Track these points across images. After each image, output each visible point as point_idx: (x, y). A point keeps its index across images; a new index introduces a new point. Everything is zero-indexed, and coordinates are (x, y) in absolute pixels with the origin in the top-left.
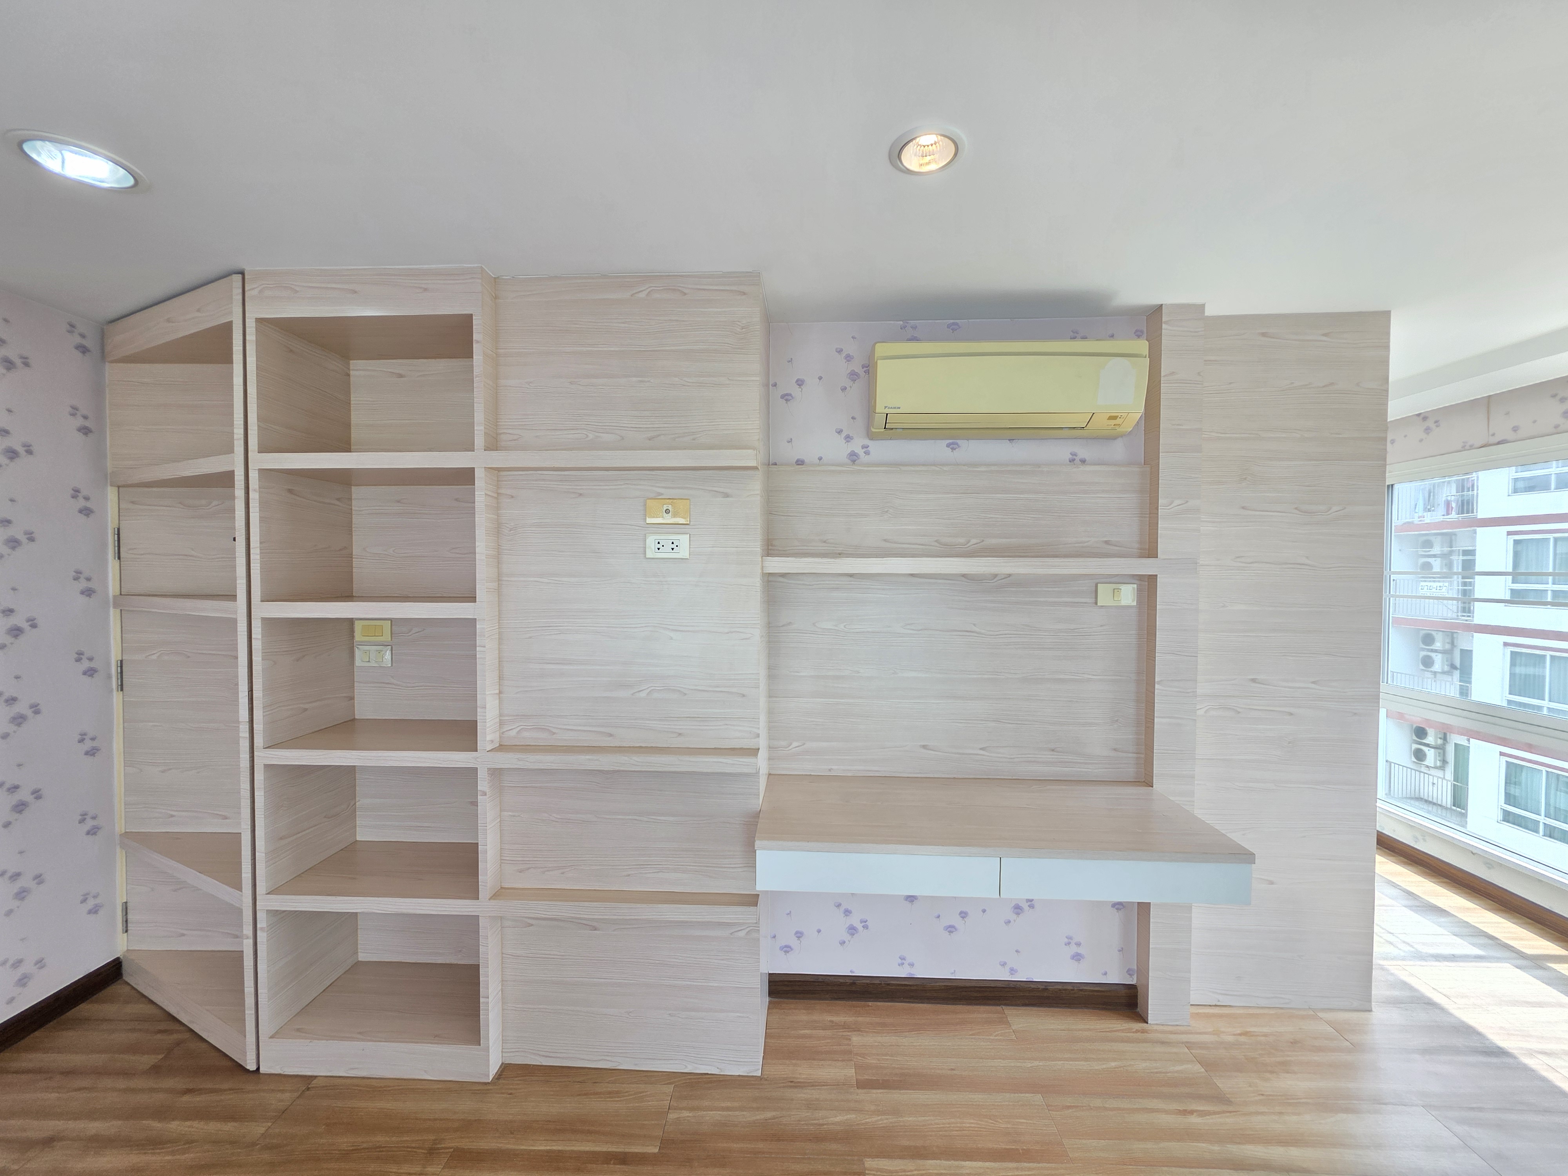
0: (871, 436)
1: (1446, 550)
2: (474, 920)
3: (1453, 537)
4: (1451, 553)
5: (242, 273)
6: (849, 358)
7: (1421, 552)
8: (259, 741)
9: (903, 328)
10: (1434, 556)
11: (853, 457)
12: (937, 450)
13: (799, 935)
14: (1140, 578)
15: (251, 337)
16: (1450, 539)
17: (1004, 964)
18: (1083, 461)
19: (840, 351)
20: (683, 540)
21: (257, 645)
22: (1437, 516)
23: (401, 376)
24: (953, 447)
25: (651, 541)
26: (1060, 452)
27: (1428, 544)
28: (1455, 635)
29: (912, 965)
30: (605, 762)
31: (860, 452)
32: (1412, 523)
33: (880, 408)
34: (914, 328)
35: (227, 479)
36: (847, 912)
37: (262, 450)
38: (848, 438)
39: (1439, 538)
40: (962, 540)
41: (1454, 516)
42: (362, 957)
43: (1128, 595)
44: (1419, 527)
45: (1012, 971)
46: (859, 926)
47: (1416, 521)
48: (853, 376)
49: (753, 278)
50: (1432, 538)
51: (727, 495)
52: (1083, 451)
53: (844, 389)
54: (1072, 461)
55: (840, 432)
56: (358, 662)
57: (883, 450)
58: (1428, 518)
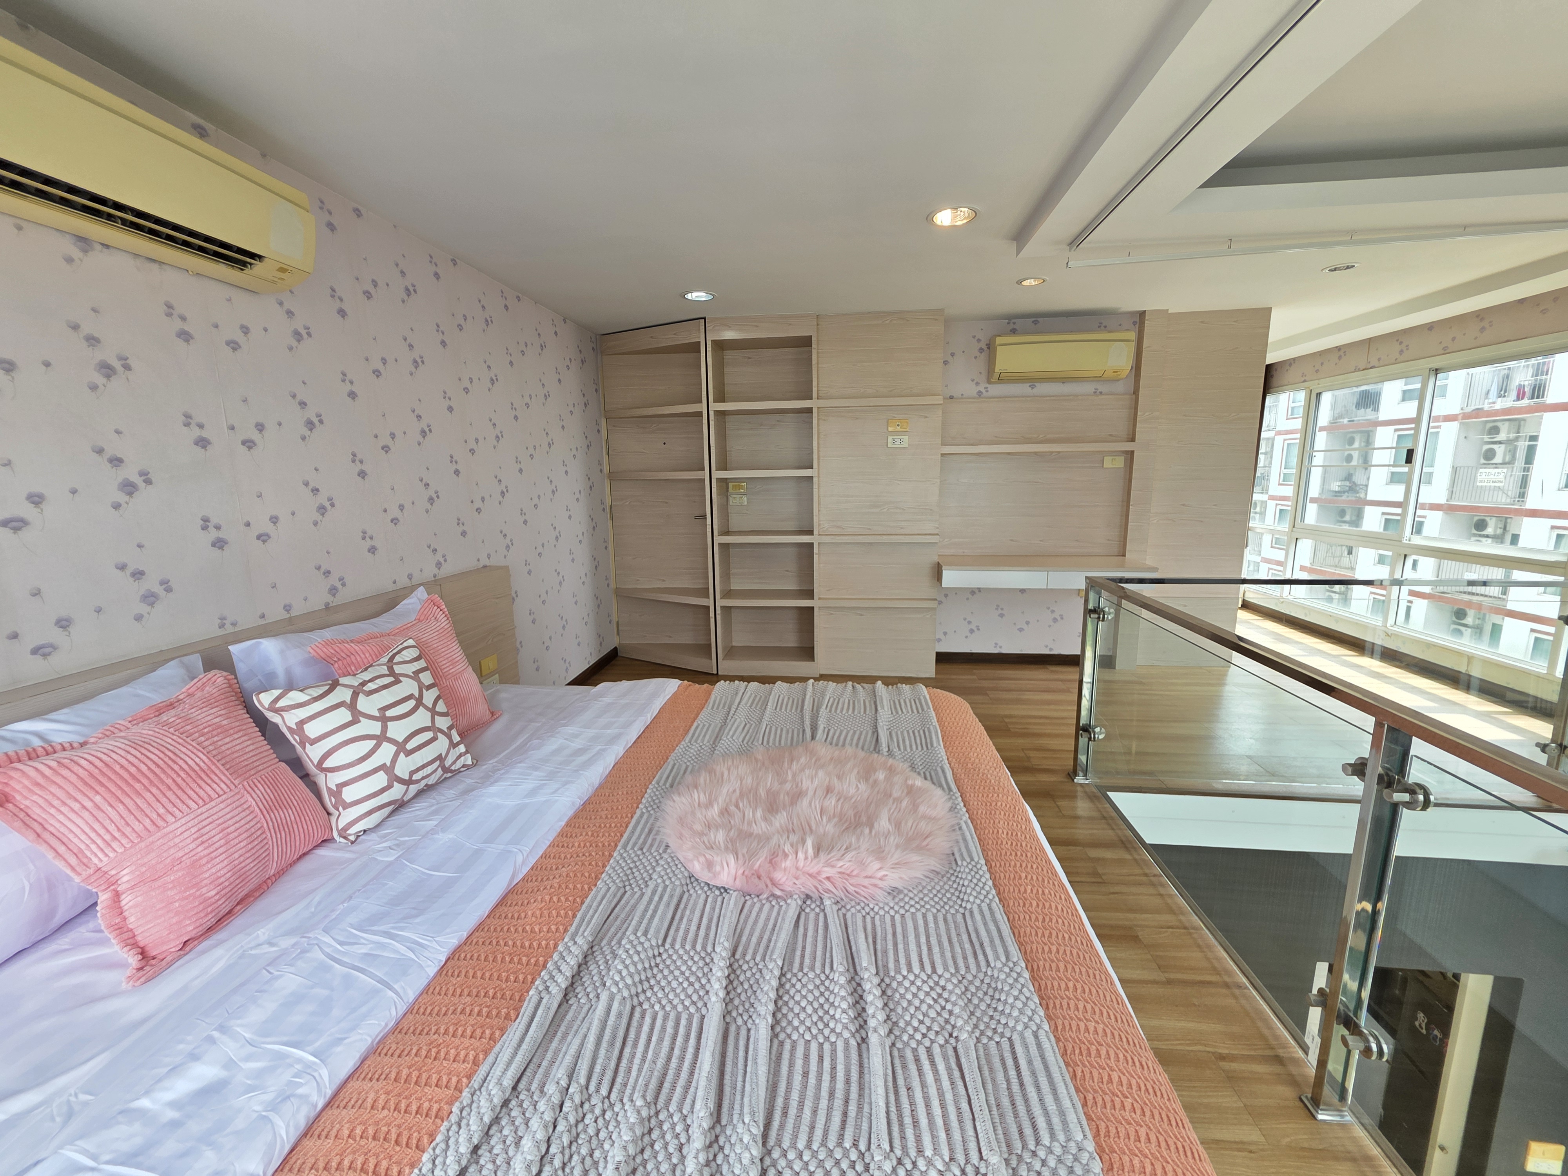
0: (989, 382)
1: (1512, 436)
2: (812, 609)
3: (1522, 423)
4: (1517, 439)
5: (705, 318)
6: (979, 340)
7: (1486, 438)
8: (715, 533)
9: (1008, 323)
10: (1500, 443)
11: (980, 393)
12: (1023, 389)
13: (945, 634)
14: (1126, 452)
15: (709, 349)
16: (1518, 425)
17: (1047, 646)
18: (1101, 393)
19: (974, 337)
20: (906, 438)
21: (714, 490)
22: (1509, 402)
23: (749, 358)
24: (1032, 387)
25: (890, 439)
26: (1087, 388)
27: (1495, 430)
28: (1509, 520)
29: (1001, 647)
30: (870, 539)
31: (983, 391)
32: (1481, 409)
33: (997, 370)
34: (1014, 323)
35: (700, 414)
36: (969, 622)
37: (715, 401)
38: (977, 384)
39: (1507, 423)
40: (1035, 436)
41: (1525, 402)
42: (734, 644)
43: (1120, 462)
44: (1489, 413)
45: (1051, 649)
46: (975, 629)
47: (1486, 407)
48: (981, 350)
49: (942, 310)
50: (1499, 424)
51: (926, 417)
52: (1102, 388)
53: (976, 357)
54: (1095, 392)
55: (973, 380)
56: (731, 503)
57: (996, 390)
58: (1500, 404)
